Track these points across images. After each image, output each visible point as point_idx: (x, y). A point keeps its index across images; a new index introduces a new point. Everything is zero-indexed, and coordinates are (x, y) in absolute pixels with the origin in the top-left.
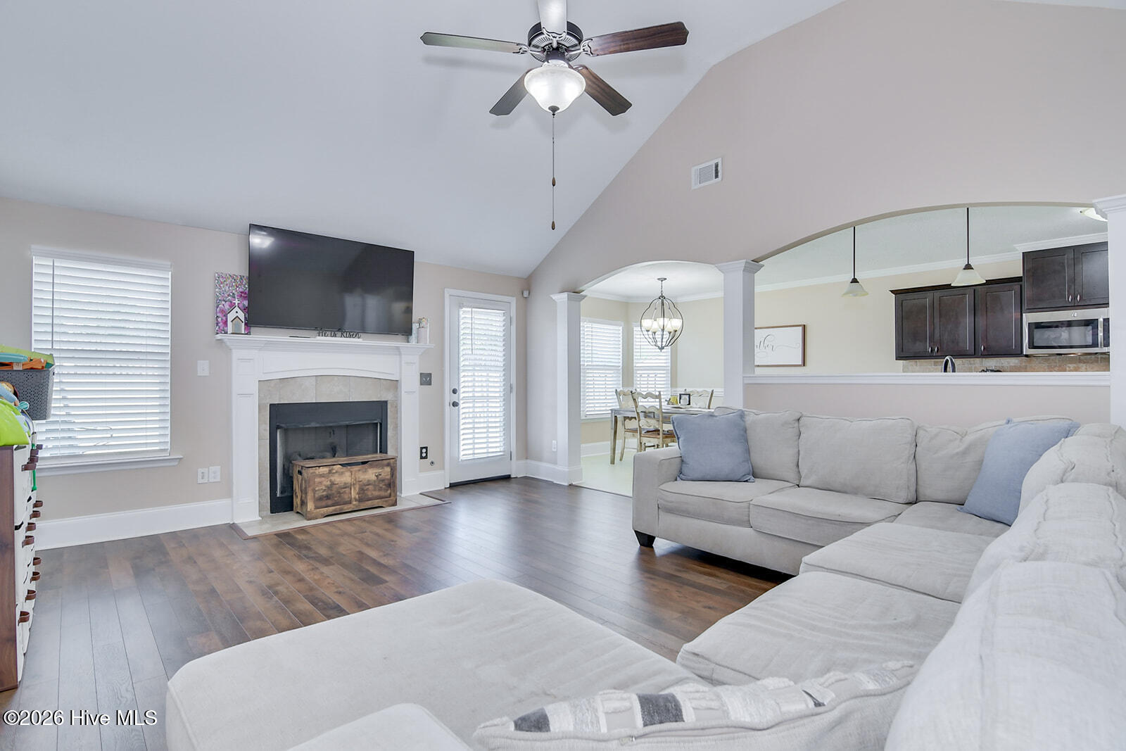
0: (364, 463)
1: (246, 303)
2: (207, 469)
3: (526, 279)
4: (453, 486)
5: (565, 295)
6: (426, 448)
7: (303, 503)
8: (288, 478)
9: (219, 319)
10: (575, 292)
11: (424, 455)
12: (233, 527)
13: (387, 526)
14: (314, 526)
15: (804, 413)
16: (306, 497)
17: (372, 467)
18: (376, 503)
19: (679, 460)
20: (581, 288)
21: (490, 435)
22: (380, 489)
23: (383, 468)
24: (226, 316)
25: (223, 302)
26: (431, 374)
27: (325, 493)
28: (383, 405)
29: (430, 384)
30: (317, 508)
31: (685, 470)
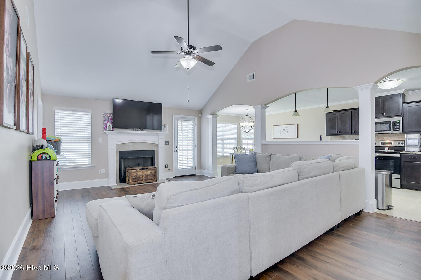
0: (146, 169)
1: (112, 121)
2: (101, 170)
3: (200, 111)
4: (176, 177)
5: (211, 116)
6: (167, 165)
7: (129, 180)
8: (125, 173)
9: (105, 126)
10: (214, 115)
11: (166, 167)
12: (109, 187)
13: (152, 187)
14: (131, 187)
15: (273, 153)
16: (129, 179)
17: (149, 170)
18: (150, 181)
19: (235, 168)
20: (217, 113)
21: (188, 161)
22: (151, 177)
23: (152, 171)
24: (106, 125)
25: (106, 121)
26: (168, 142)
27: (135, 177)
28: (153, 151)
29: (168, 145)
30: (132, 182)
31: (237, 171)
